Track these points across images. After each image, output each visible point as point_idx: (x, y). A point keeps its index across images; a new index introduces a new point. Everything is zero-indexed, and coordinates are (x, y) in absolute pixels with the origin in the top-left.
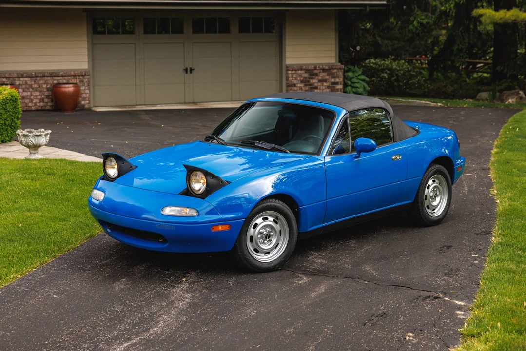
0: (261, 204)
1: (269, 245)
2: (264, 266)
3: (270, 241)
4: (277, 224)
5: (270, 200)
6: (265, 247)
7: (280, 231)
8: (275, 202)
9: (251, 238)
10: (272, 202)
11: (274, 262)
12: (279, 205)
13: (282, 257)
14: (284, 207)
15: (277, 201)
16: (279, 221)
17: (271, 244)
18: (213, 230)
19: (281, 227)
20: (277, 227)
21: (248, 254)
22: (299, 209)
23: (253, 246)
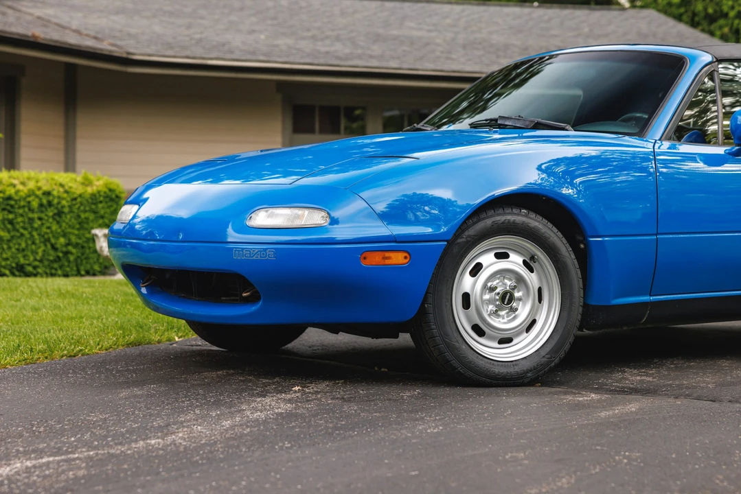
0: (491, 216)
1: (510, 321)
2: (497, 370)
3: (514, 310)
4: (532, 271)
5: (514, 211)
6: (502, 323)
7: (540, 290)
8: (526, 216)
9: (466, 298)
10: (518, 215)
11: (523, 362)
12: (537, 224)
13: (543, 353)
14: (549, 232)
15: (533, 215)
16: (536, 264)
17: (515, 318)
18: (367, 261)
19: (540, 279)
20: (532, 279)
21: (456, 334)
22: (587, 244)
23: (469, 319)
